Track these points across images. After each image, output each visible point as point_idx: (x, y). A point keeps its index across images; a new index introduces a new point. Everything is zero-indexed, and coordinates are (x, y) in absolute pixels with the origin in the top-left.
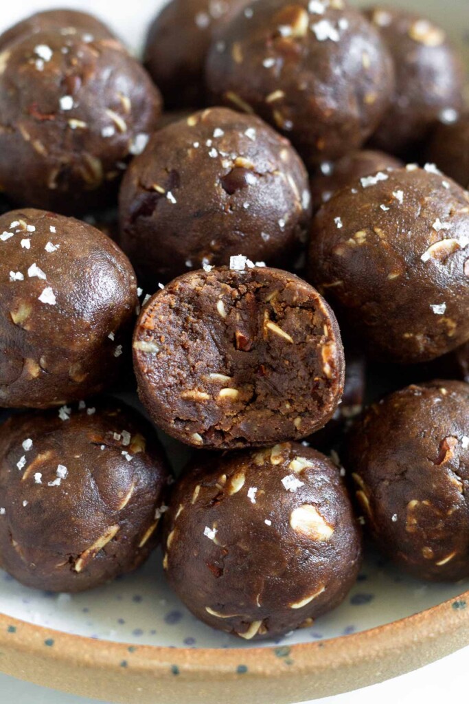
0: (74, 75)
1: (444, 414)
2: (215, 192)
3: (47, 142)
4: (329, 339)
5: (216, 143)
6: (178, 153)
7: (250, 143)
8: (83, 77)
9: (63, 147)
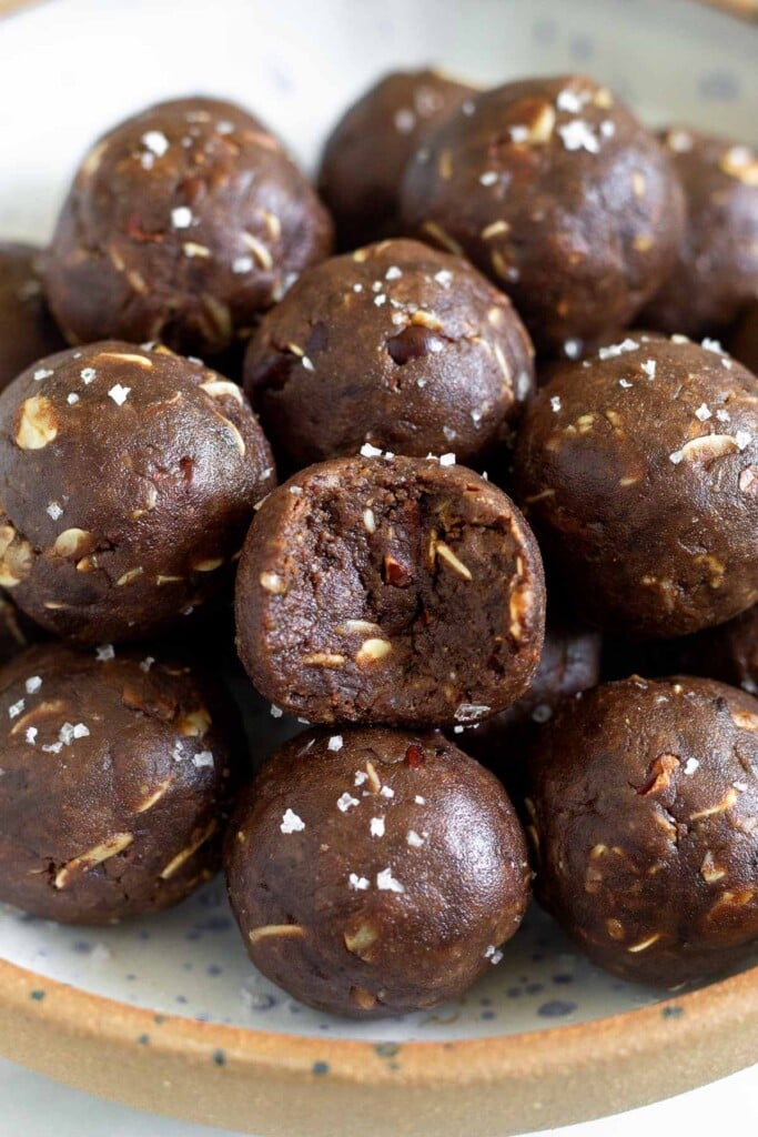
0: (198, 177)
1: (667, 720)
2: (377, 359)
3: (150, 274)
4: (523, 581)
5: (388, 287)
6: (330, 298)
7: (440, 291)
8: (210, 181)
9: (173, 283)
